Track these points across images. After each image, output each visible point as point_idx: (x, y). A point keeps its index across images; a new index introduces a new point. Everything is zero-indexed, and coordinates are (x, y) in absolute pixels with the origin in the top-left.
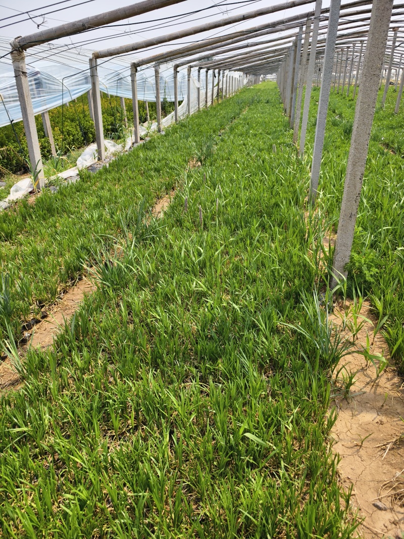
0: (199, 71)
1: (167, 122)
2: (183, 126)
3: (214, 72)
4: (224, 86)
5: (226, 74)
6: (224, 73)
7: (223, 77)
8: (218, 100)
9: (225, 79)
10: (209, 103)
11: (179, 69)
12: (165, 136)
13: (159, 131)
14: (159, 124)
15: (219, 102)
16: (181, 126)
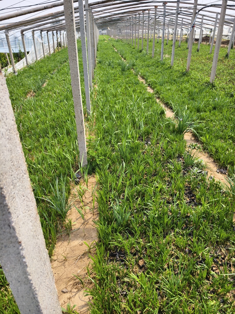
0: (41, 33)
1: (20, 66)
2: (31, 68)
3: (53, 33)
4: (62, 40)
5: (62, 33)
6: (60, 33)
7: (61, 35)
8: (58, 49)
9: (62, 36)
10: (52, 52)
11: (24, 33)
12: (17, 76)
13: (14, 72)
14: (13, 68)
15: (60, 50)
16: (30, 68)
